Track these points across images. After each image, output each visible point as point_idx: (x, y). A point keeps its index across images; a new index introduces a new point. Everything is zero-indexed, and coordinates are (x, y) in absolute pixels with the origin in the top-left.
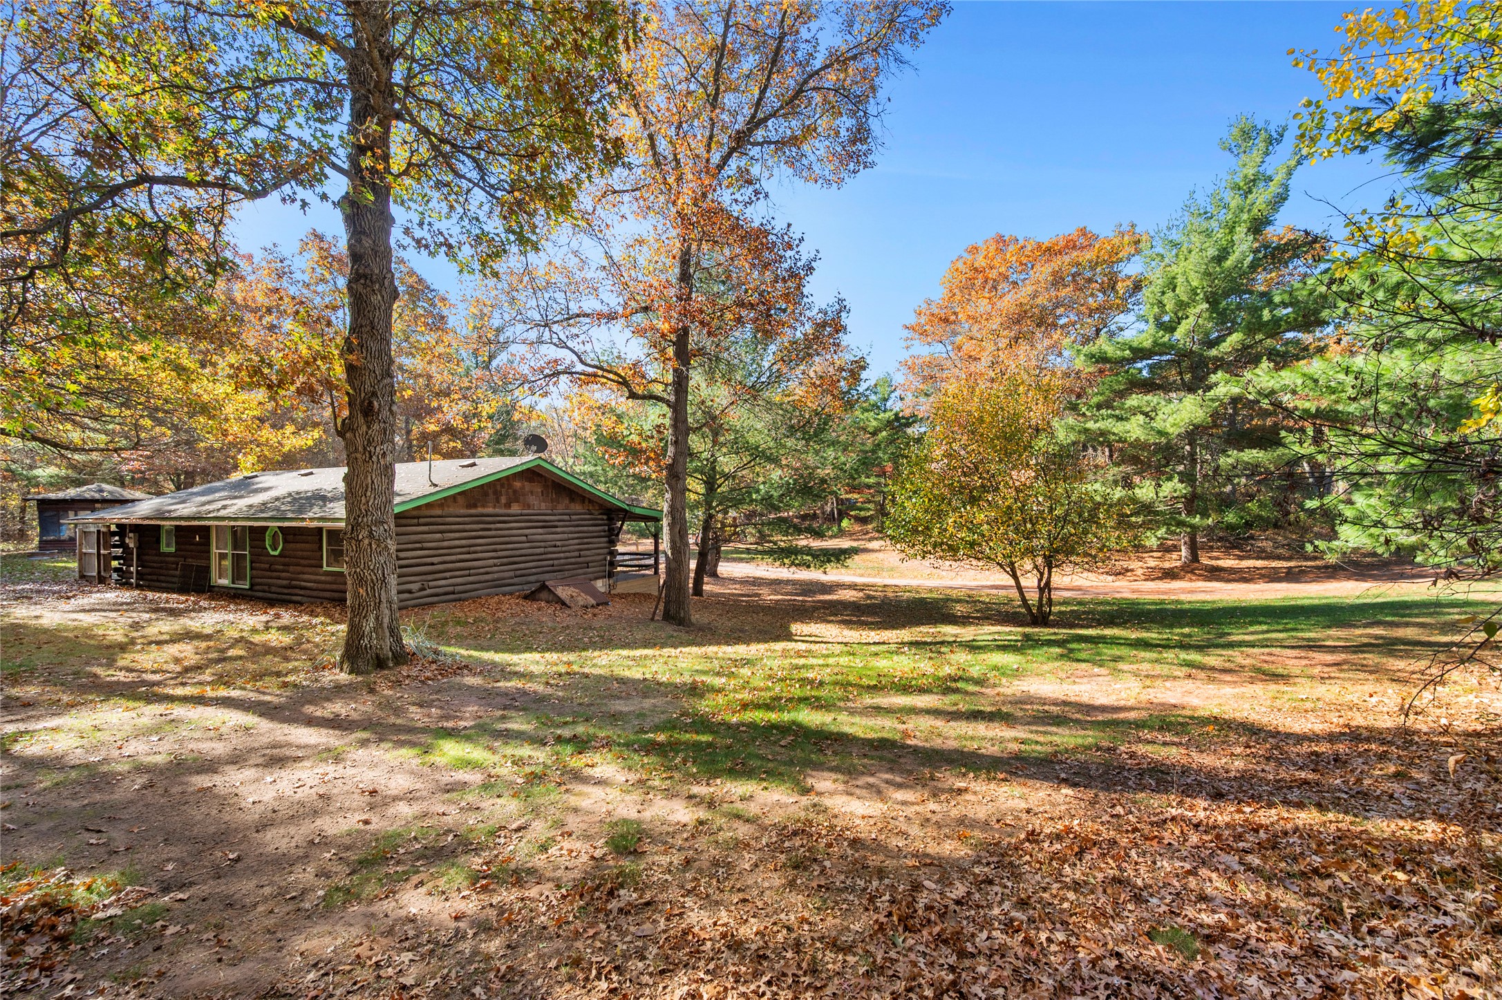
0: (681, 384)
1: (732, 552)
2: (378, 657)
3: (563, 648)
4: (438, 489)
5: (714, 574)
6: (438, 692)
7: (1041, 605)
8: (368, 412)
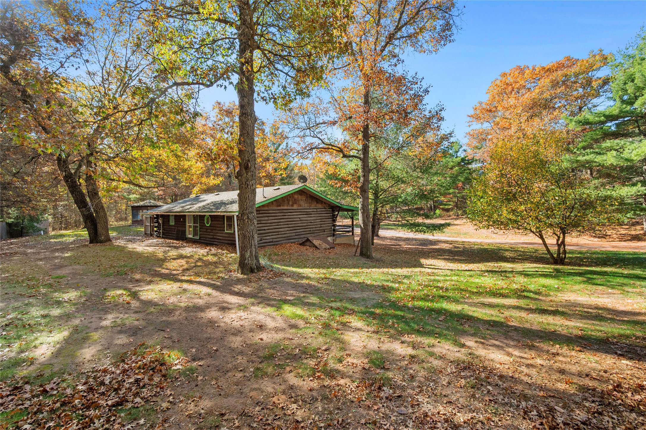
0: (365, 149)
1: (386, 225)
2: (251, 267)
3: (319, 267)
4: (266, 199)
5: (377, 236)
6: (275, 284)
7: (559, 253)
8: (247, 168)
